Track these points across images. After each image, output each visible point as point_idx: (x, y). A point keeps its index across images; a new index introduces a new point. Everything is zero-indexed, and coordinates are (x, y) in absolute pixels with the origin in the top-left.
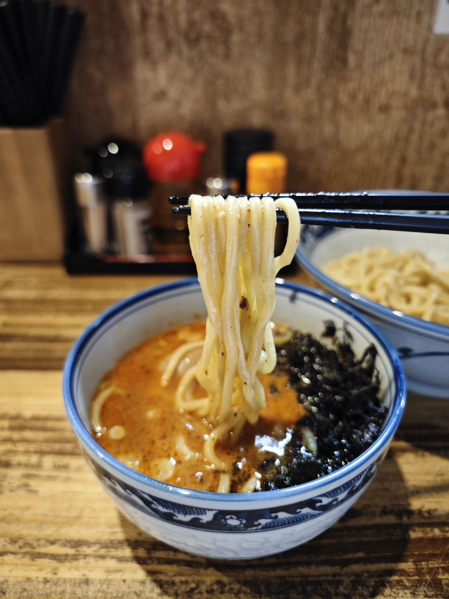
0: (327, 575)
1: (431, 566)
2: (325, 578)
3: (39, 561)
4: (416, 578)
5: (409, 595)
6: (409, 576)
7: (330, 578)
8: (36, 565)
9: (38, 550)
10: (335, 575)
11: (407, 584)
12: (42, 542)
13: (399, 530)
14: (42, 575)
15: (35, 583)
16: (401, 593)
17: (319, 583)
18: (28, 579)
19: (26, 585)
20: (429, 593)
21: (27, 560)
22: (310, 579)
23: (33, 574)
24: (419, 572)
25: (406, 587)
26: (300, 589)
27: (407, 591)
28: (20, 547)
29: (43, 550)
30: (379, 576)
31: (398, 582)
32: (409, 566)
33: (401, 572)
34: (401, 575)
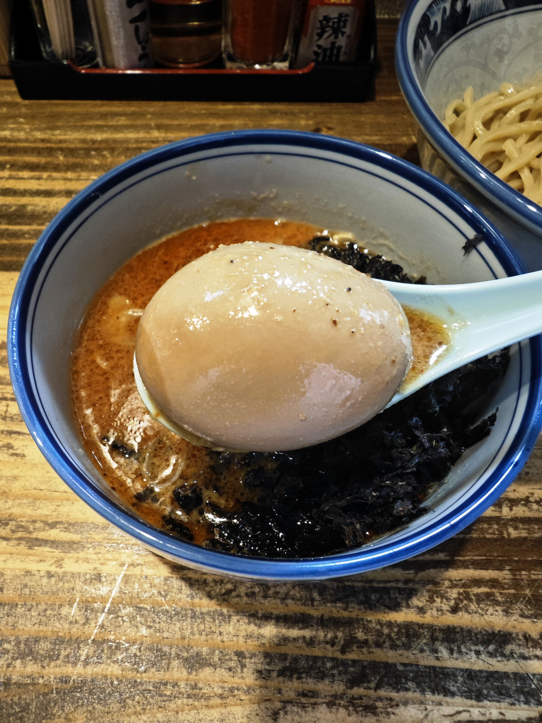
0: (397, 581)
1: (533, 577)
2: (394, 584)
3: (38, 550)
4: (512, 591)
5: (500, 613)
6: (504, 588)
7: (400, 585)
8: (34, 555)
9: (34, 535)
10: (406, 582)
11: (500, 599)
12: (38, 525)
13: (496, 526)
14: (44, 567)
15: (37, 577)
16: (491, 610)
17: (386, 590)
18: (28, 573)
19: (27, 580)
20: (526, 613)
21: (23, 548)
22: (375, 585)
23: (33, 567)
24: (516, 584)
25: (497, 603)
26: (362, 598)
27: (497, 608)
28: (13, 532)
29: (41, 535)
30: (464, 586)
31: (488, 595)
32: (504, 575)
33: (494, 583)
34: (493, 587)
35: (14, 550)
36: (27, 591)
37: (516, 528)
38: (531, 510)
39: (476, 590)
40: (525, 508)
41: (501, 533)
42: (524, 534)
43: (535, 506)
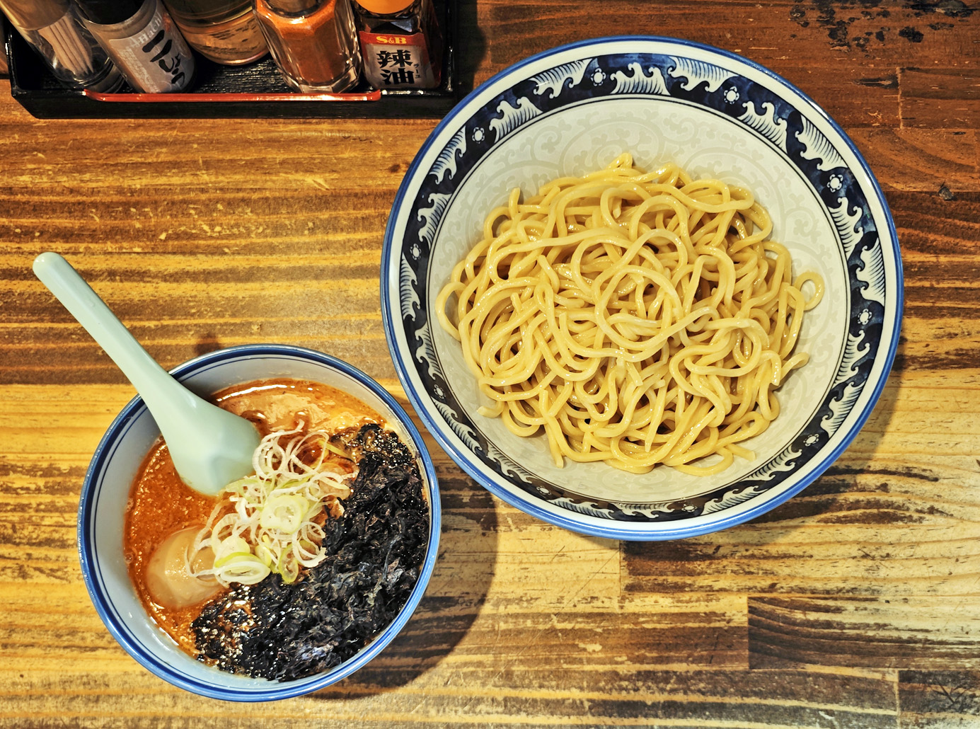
0: (408, 666)
1: (509, 659)
2: (405, 669)
4: (491, 669)
5: (479, 685)
6: (485, 668)
7: (410, 669)
10: (414, 666)
11: (481, 675)
13: (490, 621)
15: (133, 676)
16: (473, 683)
17: (399, 674)
18: (126, 673)
19: (126, 678)
20: (498, 684)
22: (391, 669)
24: (495, 664)
25: (478, 678)
26: (379, 679)
27: (479, 682)
30: (457, 667)
31: (472, 673)
32: (488, 658)
33: (480, 664)
34: (478, 666)
35: (112, 656)
36: (127, 686)
37: (506, 622)
38: (521, 608)
39: (465, 670)
40: (517, 607)
41: (493, 626)
42: (511, 626)
43: (525, 604)
